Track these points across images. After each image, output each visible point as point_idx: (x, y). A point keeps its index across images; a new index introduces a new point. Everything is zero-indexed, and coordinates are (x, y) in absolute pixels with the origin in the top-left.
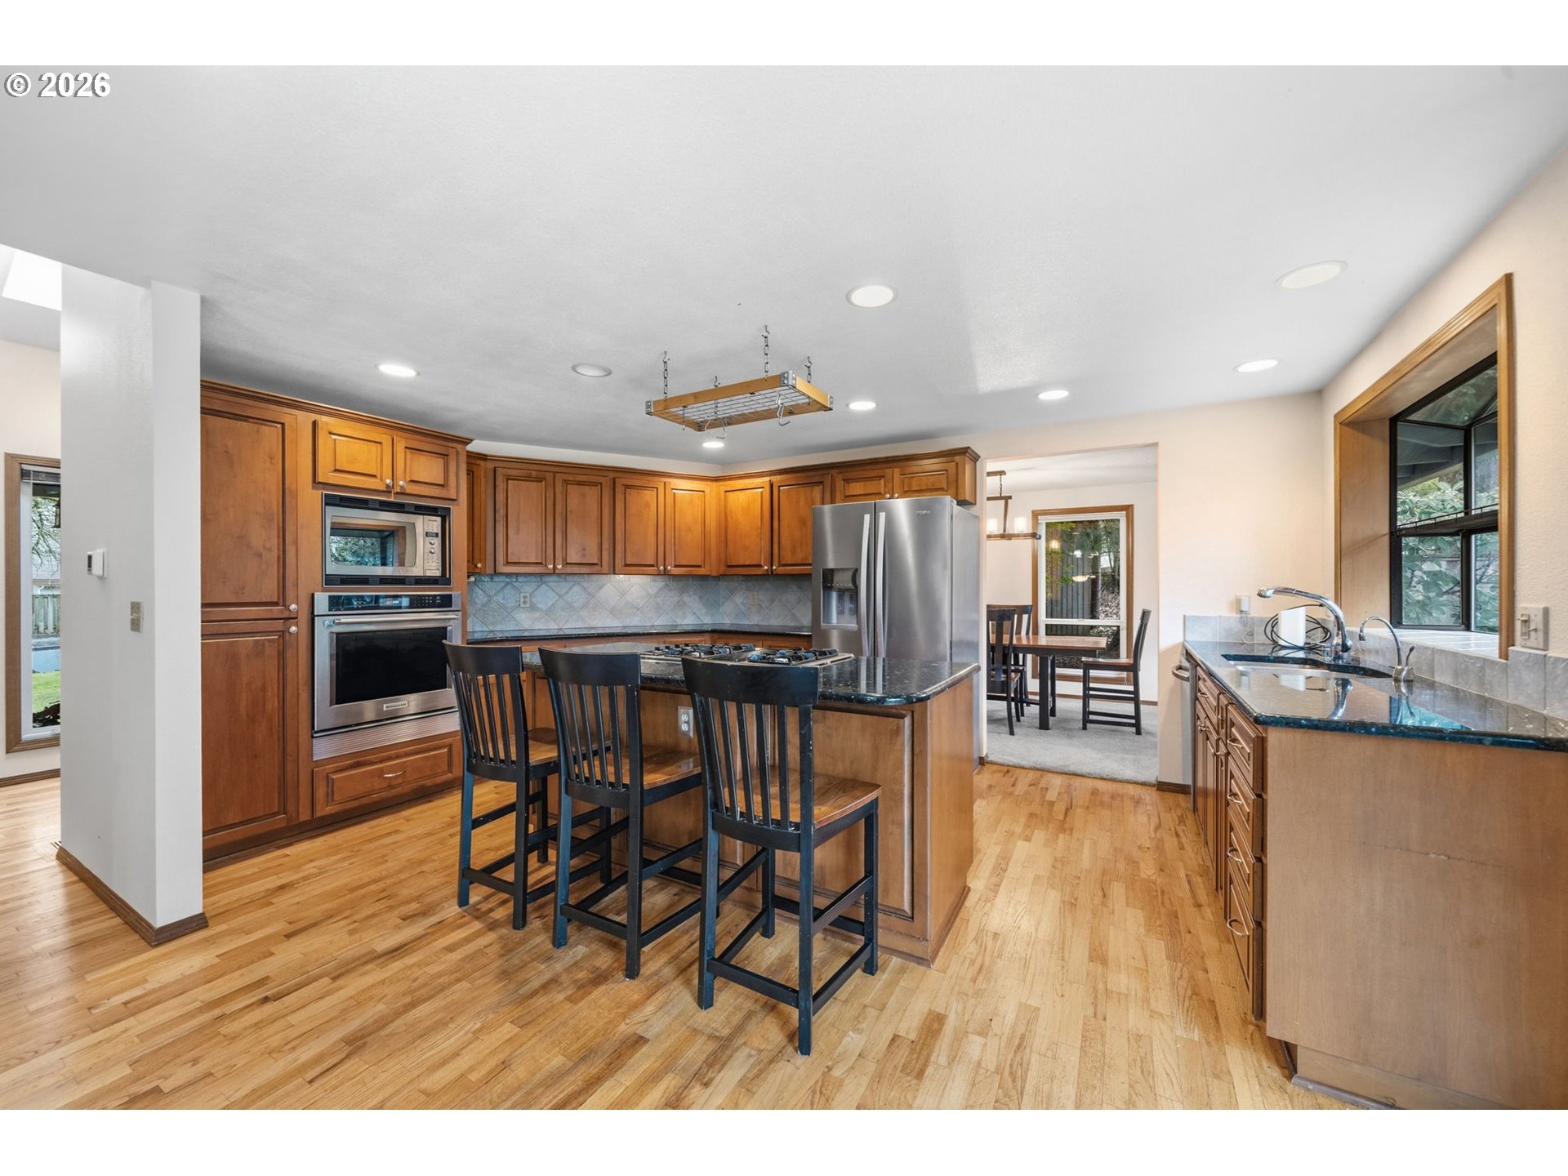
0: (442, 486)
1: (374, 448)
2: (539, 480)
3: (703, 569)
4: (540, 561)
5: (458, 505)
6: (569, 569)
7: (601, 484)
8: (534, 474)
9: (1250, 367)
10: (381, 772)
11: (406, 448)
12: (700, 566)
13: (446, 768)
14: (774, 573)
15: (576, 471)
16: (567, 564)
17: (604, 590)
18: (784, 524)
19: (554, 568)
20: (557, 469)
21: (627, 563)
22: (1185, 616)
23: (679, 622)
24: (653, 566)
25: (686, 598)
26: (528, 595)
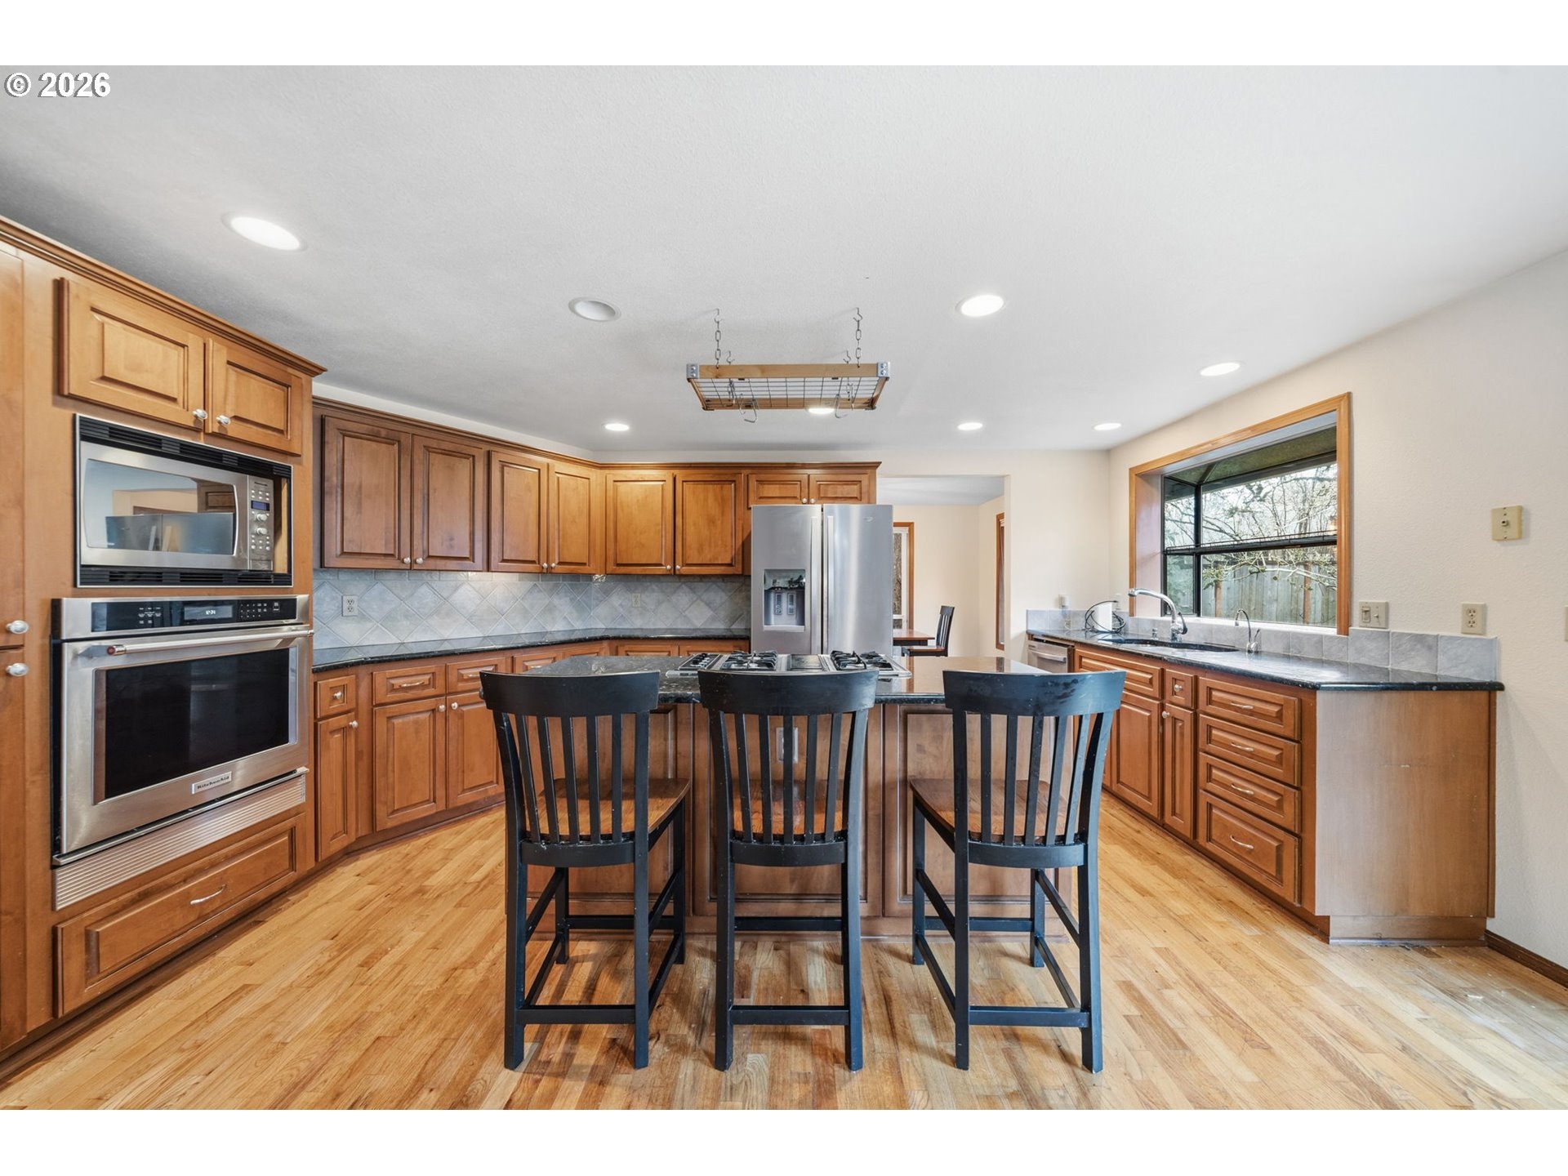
0: (280, 431)
1: (175, 353)
2: (390, 441)
3: (587, 567)
4: (392, 552)
5: (300, 464)
6: (432, 564)
7: (474, 456)
8: (383, 433)
9: (1101, 427)
10: (188, 896)
11: (229, 363)
12: (584, 564)
13: (286, 864)
14: (677, 572)
15: (442, 436)
16: (429, 557)
17: (461, 591)
18: (689, 521)
19: (413, 562)
20: (418, 431)
21: (505, 558)
22: (1027, 611)
23: (549, 628)
24: (533, 562)
25: (556, 601)
26: (355, 598)
